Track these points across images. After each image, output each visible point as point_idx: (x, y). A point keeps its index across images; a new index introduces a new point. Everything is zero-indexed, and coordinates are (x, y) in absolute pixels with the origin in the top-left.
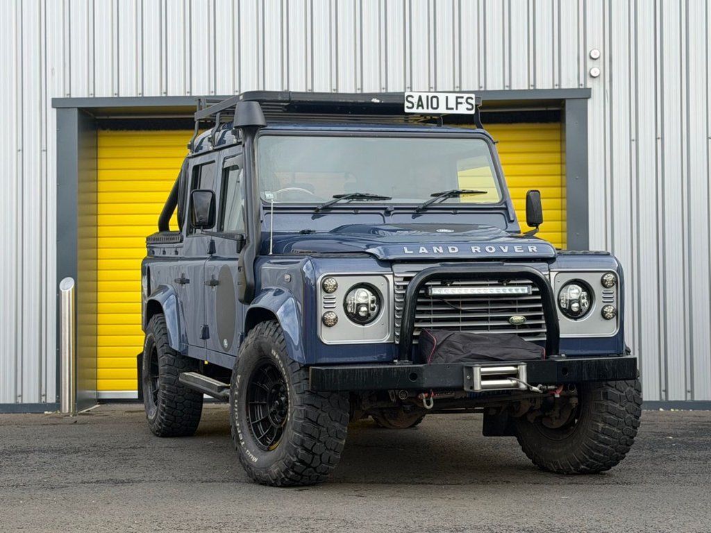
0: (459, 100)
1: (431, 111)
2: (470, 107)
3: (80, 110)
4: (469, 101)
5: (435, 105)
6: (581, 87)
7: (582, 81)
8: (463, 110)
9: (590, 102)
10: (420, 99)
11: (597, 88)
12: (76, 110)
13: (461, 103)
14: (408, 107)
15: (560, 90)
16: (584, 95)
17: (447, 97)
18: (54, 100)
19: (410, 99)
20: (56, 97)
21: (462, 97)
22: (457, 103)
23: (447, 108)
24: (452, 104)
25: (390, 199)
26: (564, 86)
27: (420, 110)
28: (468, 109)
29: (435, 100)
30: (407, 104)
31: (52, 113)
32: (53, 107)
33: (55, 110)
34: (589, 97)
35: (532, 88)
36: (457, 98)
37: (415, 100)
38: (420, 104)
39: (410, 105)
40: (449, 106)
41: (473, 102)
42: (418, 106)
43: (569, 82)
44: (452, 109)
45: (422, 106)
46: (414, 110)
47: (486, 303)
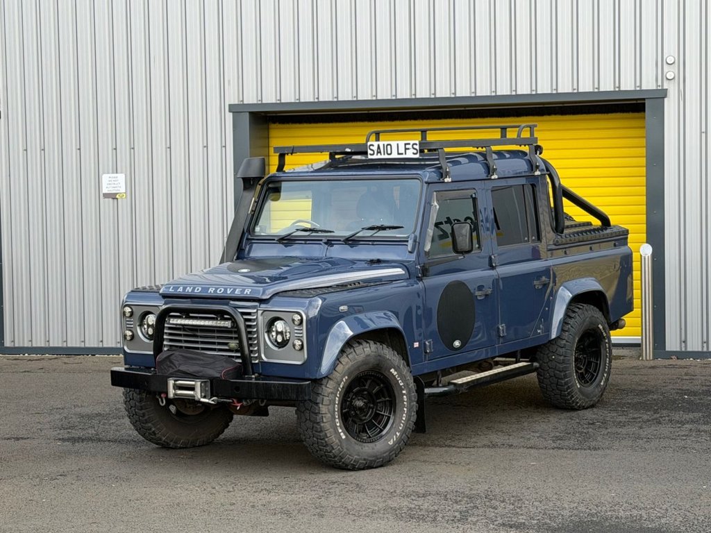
0: (407, 146)
1: (386, 156)
2: (415, 151)
3: (250, 113)
4: (415, 146)
5: (389, 152)
6: (659, 88)
7: (660, 83)
8: (410, 154)
9: (666, 100)
10: (379, 146)
11: (672, 90)
12: (248, 114)
13: (408, 149)
14: (371, 154)
15: (641, 91)
16: (661, 95)
17: (398, 144)
18: (230, 105)
19: (371, 147)
20: (232, 103)
21: (409, 144)
22: (406, 149)
23: (399, 154)
24: (402, 150)
25: (333, 232)
26: (644, 88)
27: (379, 156)
28: (414, 154)
29: (389, 147)
30: (369, 152)
31: (229, 116)
32: (230, 111)
33: (231, 114)
34: (665, 96)
35: (617, 89)
36: (406, 144)
37: (375, 148)
38: (379, 152)
39: (372, 152)
40: (400, 152)
41: (417, 147)
42: (378, 153)
43: (649, 84)
44: (402, 154)
45: (380, 152)
46: (375, 157)
47: (213, 331)
